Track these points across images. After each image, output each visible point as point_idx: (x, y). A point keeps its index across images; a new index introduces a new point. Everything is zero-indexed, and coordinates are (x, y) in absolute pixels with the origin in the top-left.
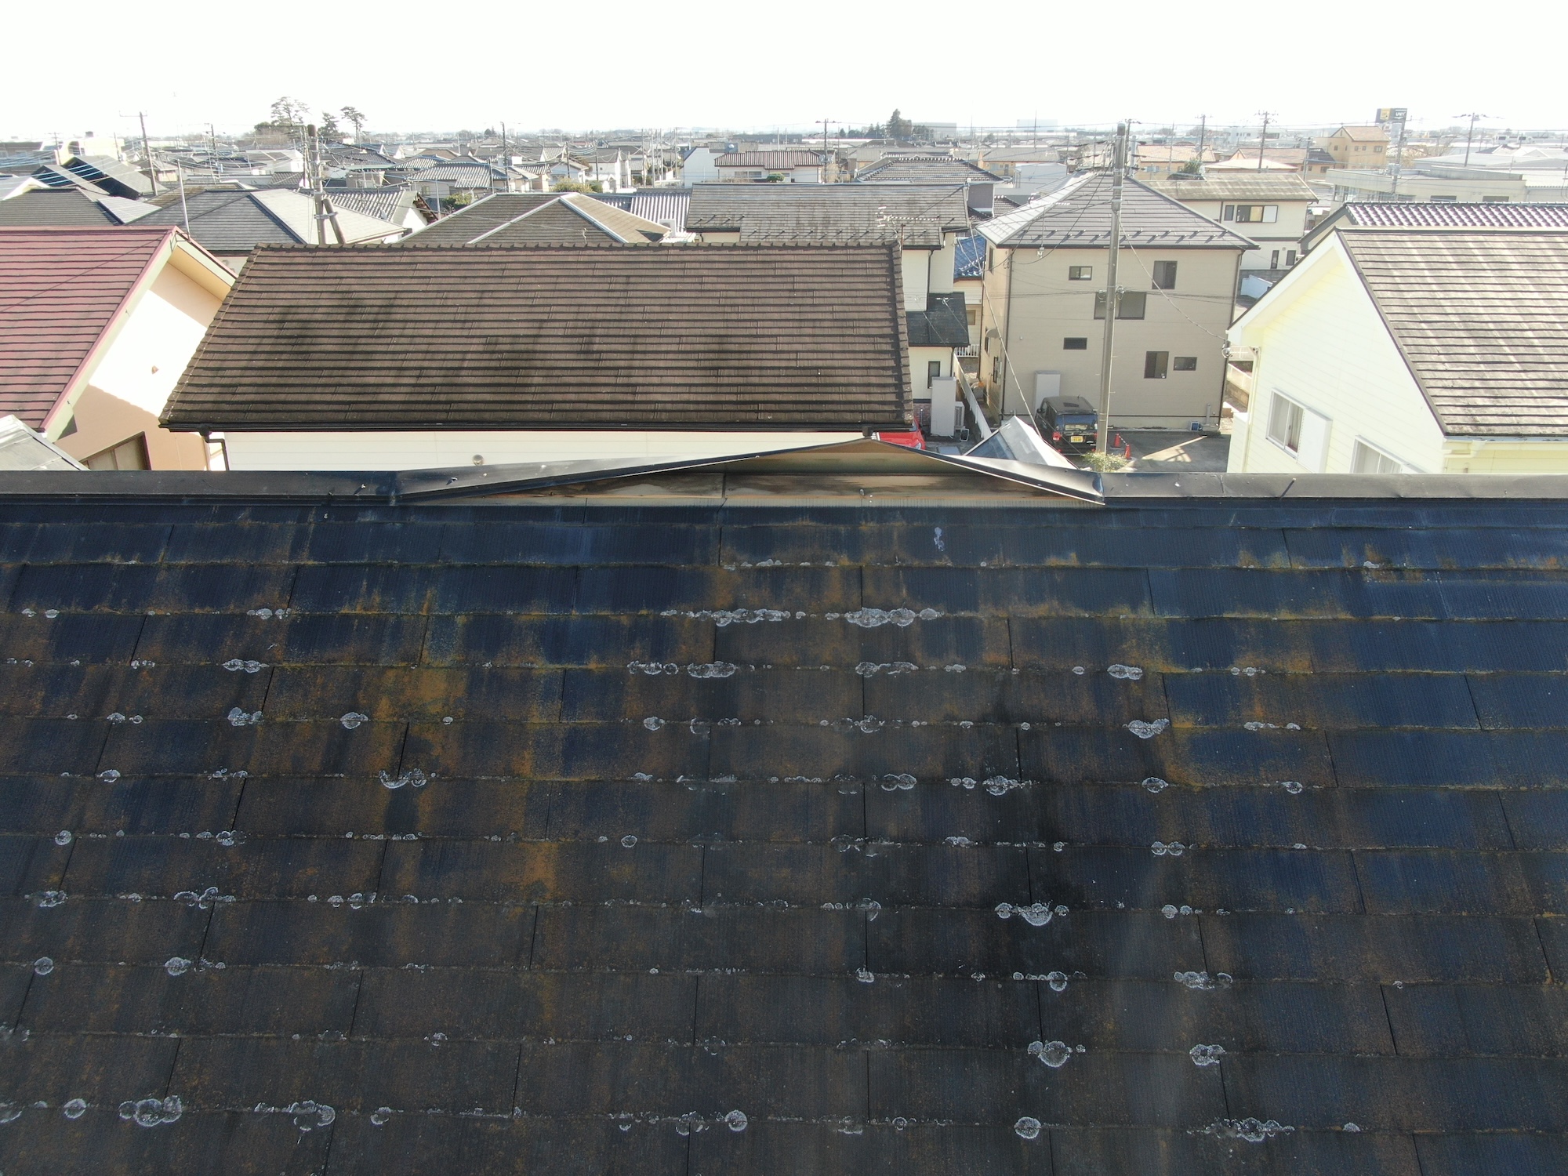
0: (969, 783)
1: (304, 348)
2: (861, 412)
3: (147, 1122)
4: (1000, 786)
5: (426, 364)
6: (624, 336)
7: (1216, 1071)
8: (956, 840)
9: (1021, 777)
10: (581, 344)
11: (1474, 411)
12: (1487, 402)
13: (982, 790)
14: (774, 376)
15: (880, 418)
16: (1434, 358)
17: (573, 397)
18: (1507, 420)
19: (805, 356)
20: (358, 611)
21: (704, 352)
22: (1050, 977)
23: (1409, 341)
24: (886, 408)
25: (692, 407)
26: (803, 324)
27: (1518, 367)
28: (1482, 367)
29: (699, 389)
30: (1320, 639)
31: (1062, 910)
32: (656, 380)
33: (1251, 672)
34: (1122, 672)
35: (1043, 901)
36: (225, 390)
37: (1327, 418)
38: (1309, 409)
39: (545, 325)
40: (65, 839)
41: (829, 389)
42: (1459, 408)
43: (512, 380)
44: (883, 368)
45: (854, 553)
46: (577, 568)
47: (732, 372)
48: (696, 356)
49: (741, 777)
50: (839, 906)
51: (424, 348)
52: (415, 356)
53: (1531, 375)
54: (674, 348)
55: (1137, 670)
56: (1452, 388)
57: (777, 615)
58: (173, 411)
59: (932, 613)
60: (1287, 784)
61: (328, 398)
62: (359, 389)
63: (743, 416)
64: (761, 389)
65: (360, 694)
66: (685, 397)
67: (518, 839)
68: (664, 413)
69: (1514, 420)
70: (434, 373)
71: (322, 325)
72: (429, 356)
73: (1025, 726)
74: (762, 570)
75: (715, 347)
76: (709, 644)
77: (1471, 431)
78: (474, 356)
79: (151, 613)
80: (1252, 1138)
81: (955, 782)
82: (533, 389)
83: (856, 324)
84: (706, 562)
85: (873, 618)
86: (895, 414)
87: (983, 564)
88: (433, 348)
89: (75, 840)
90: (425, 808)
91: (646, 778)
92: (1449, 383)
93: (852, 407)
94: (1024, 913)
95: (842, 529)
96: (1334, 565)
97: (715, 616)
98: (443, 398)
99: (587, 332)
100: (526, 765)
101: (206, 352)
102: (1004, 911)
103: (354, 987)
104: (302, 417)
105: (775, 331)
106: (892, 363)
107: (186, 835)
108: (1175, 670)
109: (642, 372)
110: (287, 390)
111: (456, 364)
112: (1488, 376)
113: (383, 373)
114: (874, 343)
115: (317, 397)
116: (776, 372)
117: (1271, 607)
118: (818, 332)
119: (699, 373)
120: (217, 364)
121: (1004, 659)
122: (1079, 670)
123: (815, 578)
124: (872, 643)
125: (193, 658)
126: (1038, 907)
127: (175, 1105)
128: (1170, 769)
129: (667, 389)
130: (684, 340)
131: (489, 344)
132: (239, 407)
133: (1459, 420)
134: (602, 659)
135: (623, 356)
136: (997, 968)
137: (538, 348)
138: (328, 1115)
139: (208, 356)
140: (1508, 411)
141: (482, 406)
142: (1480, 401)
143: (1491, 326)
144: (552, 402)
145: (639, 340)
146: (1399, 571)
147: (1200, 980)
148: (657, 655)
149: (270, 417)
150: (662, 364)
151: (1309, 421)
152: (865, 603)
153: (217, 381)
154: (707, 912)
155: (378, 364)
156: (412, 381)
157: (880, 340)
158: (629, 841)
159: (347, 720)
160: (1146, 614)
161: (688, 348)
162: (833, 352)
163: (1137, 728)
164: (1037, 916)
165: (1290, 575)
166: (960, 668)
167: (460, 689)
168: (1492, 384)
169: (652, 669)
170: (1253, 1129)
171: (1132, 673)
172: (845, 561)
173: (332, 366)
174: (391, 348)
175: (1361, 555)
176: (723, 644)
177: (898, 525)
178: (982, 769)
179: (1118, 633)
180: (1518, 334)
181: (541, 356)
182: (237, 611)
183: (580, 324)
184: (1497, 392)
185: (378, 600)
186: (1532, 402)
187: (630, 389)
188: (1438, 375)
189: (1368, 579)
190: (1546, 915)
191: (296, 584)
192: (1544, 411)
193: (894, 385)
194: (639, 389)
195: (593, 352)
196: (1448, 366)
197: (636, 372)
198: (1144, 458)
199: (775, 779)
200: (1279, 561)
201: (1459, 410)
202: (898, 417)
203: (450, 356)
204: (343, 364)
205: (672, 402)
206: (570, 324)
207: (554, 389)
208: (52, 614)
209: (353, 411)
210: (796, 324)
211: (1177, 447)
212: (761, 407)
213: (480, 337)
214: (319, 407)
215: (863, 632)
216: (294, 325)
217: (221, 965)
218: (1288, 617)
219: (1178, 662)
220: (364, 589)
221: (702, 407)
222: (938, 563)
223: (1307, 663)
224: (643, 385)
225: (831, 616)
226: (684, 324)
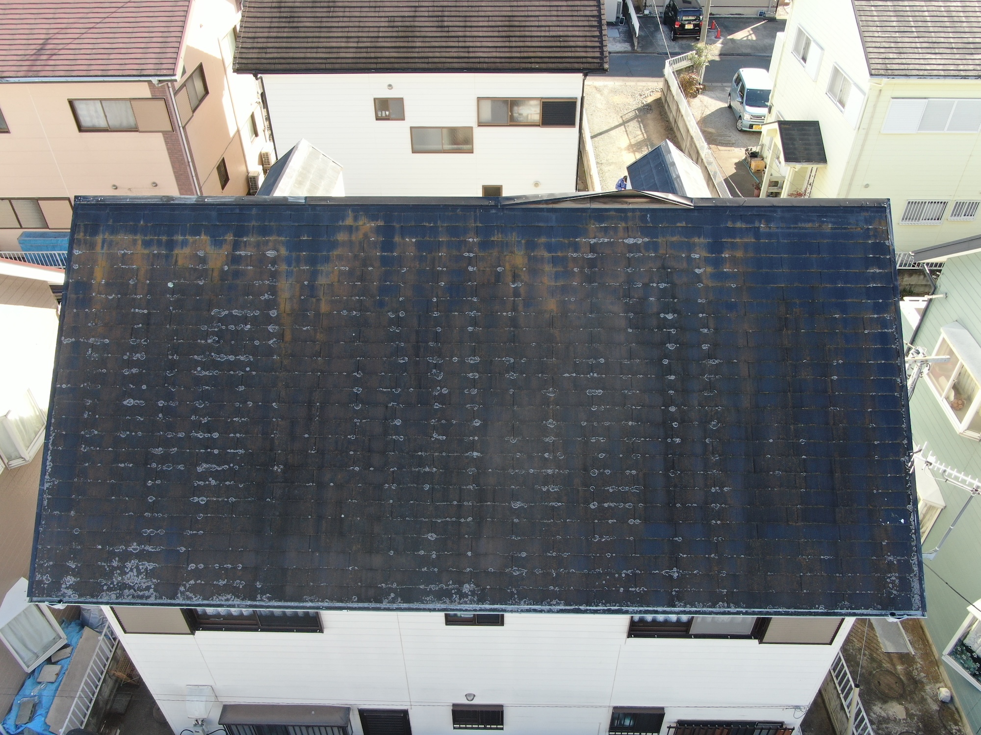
0: (655, 285)
1: (295, 25)
2: (583, 63)
3: (472, 362)
4: (662, 286)
5: (360, 34)
6: (459, 16)
7: (707, 350)
8: (651, 299)
9: (668, 284)
10: (438, 21)
11: (887, 61)
12: (895, 56)
13: (658, 287)
14: (538, 41)
15: (592, 66)
16: (874, 29)
17: (438, 55)
18: (902, 67)
19: (553, 29)
20: (496, 239)
21: (502, 26)
22: (672, 330)
23: (864, 18)
24: (595, 61)
25: (498, 60)
26: (552, 9)
27: (915, 34)
28: (897, 35)
29: (501, 50)
30: (746, 246)
31: (676, 315)
32: (478, 44)
33: (727, 256)
34: (695, 256)
35: (671, 313)
36: (261, 51)
37: (822, 48)
38: (815, 41)
39: (418, 9)
40: (435, 300)
41: (566, 49)
42: (880, 60)
43: (406, 44)
44: (593, 37)
45: (626, 223)
46: (552, 226)
47: (517, 39)
48: (497, 29)
49: (599, 283)
50: (623, 315)
51: (357, 24)
52: (353, 30)
53: (921, 40)
54: (486, 24)
55: (698, 255)
56: (880, 47)
57: (606, 240)
58: (238, 63)
59: (646, 240)
60: (732, 285)
61: (314, 55)
62: (328, 50)
63: (524, 66)
64: (532, 49)
65: (501, 262)
66: (494, 54)
67: (546, 299)
68: (485, 64)
69: (906, 67)
70: (365, 40)
71: (301, 10)
72: (361, 29)
73: (669, 270)
74: (601, 227)
75: (507, 23)
76: (589, 248)
77: (883, 73)
78: (384, 29)
79: (441, 240)
80: (713, 363)
81: (651, 285)
82: (417, 50)
83: (579, 8)
84: (587, 225)
85: (631, 241)
86: (600, 64)
87: (660, 226)
88: (362, 24)
89: (437, 300)
90: (522, 291)
91: (576, 284)
92: (878, 45)
93: (578, 60)
94: (667, 316)
95: (623, 215)
96: (753, 226)
97: (590, 240)
98: (372, 55)
99: (440, 14)
100: (546, 280)
101: (245, 27)
102: (662, 315)
103: (513, 333)
104: (303, 67)
105: (537, 13)
106: (597, 33)
107: (465, 299)
108: (708, 255)
109: (471, 39)
110: (292, 50)
111: (376, 34)
112: (899, 40)
113: (339, 40)
114: (588, 21)
115: (309, 55)
116: (539, 39)
117: (734, 238)
118: (560, 13)
119: (500, 39)
120: (253, 35)
121: (665, 252)
122: (684, 255)
123: (615, 229)
124: (632, 248)
125: (455, 252)
126: (670, 314)
127: (478, 359)
128: (704, 281)
129: (485, 50)
130: (491, 19)
131: (390, 21)
132: (271, 61)
133: (879, 67)
134: (562, 252)
135: (460, 29)
136: (660, 328)
137: (417, 24)
138: (512, 360)
139: (247, 30)
140: (904, 61)
141: (393, 60)
142: (891, 56)
143: (908, 9)
144: (428, 58)
145: (468, 19)
146: (770, 228)
147: (706, 331)
148: (576, 251)
149: (288, 67)
150: (481, 34)
151: (813, 47)
152: (629, 237)
153: (255, 45)
154: (593, 316)
155: (336, 35)
156: (355, 45)
157: (592, 19)
158: (573, 299)
159: (499, 269)
160: (702, 240)
161: (493, 24)
162: (567, 26)
163: (697, 271)
164: (670, 317)
165: (741, 229)
166: (653, 255)
167: (526, 261)
168: (900, 45)
169: (575, 255)
170: (714, 361)
171: (697, 256)
172: (624, 225)
173: (312, 36)
174: (340, 24)
175: (760, 222)
176: (593, 248)
177: (638, 213)
178: (658, 281)
179: (694, 244)
180: (921, 14)
181: (418, 29)
182: (463, 239)
183: (436, 9)
184: (901, 50)
185: (500, 236)
186: (917, 56)
187: (466, 50)
188: (874, 39)
189: (761, 230)
190: (787, 316)
191: (477, 231)
192: (922, 62)
193: (599, 47)
194: (471, 50)
195: (445, 27)
196: (880, 34)
197: (468, 39)
198: (729, 37)
199: (607, 284)
200: (739, 225)
201: (880, 61)
202: (600, 66)
203: (372, 29)
204: (317, 34)
205: (488, 57)
206: (431, 9)
207: (427, 50)
208: (414, 240)
209: (329, 63)
210: (548, 9)
211: (749, 29)
212: (533, 60)
213: (385, 17)
214: (311, 61)
215: (629, 245)
216: (286, 10)
217: (481, 329)
218: (739, 241)
219: (708, 254)
220: (496, 233)
221: (503, 60)
222: (648, 225)
223: (742, 253)
224: (473, 47)
225: (620, 241)
226: (490, 9)
